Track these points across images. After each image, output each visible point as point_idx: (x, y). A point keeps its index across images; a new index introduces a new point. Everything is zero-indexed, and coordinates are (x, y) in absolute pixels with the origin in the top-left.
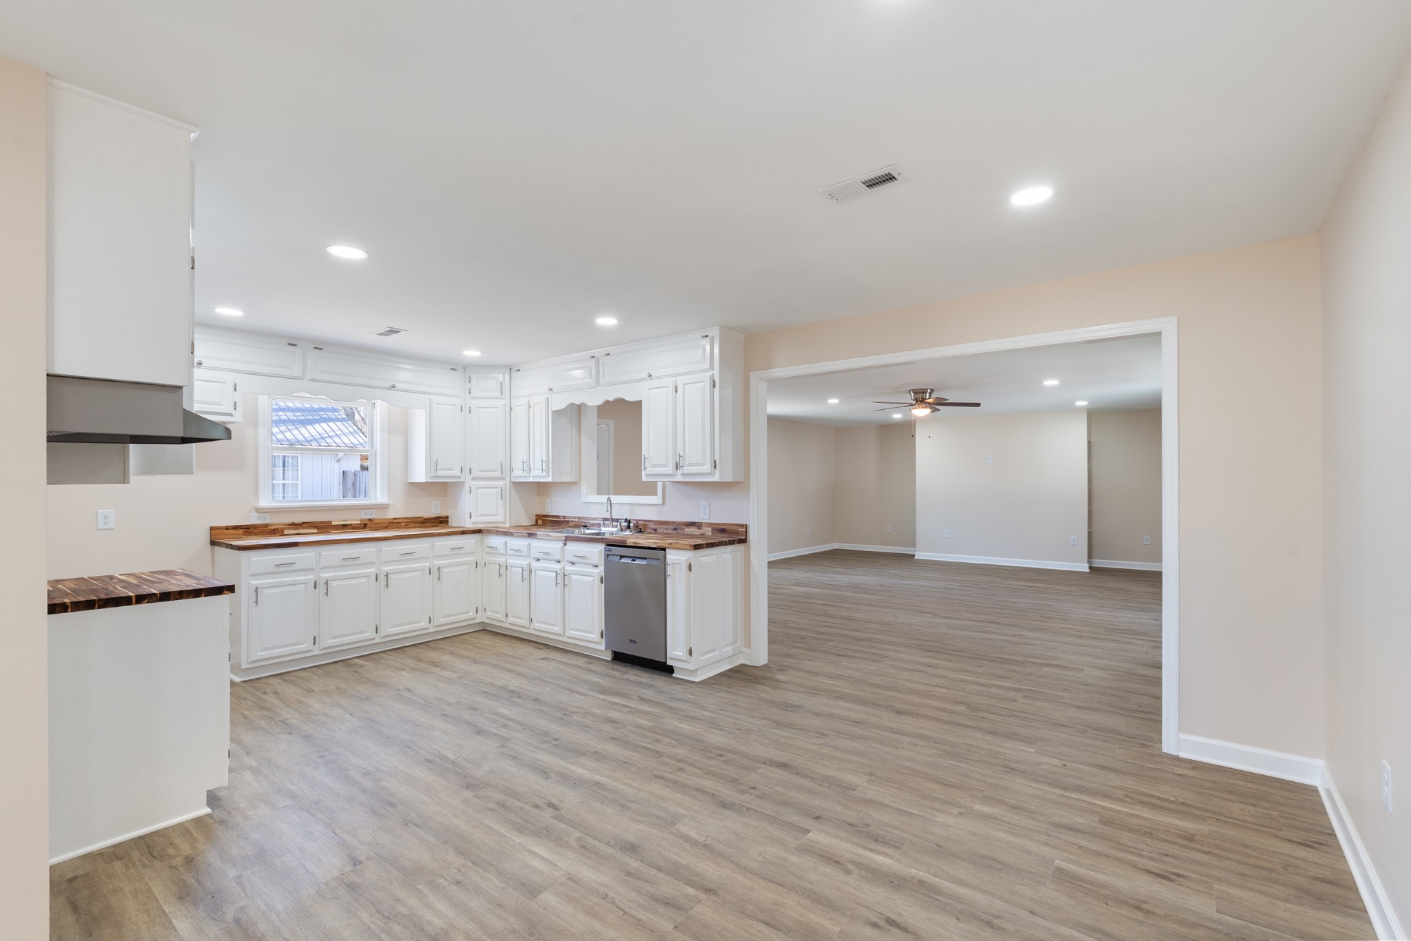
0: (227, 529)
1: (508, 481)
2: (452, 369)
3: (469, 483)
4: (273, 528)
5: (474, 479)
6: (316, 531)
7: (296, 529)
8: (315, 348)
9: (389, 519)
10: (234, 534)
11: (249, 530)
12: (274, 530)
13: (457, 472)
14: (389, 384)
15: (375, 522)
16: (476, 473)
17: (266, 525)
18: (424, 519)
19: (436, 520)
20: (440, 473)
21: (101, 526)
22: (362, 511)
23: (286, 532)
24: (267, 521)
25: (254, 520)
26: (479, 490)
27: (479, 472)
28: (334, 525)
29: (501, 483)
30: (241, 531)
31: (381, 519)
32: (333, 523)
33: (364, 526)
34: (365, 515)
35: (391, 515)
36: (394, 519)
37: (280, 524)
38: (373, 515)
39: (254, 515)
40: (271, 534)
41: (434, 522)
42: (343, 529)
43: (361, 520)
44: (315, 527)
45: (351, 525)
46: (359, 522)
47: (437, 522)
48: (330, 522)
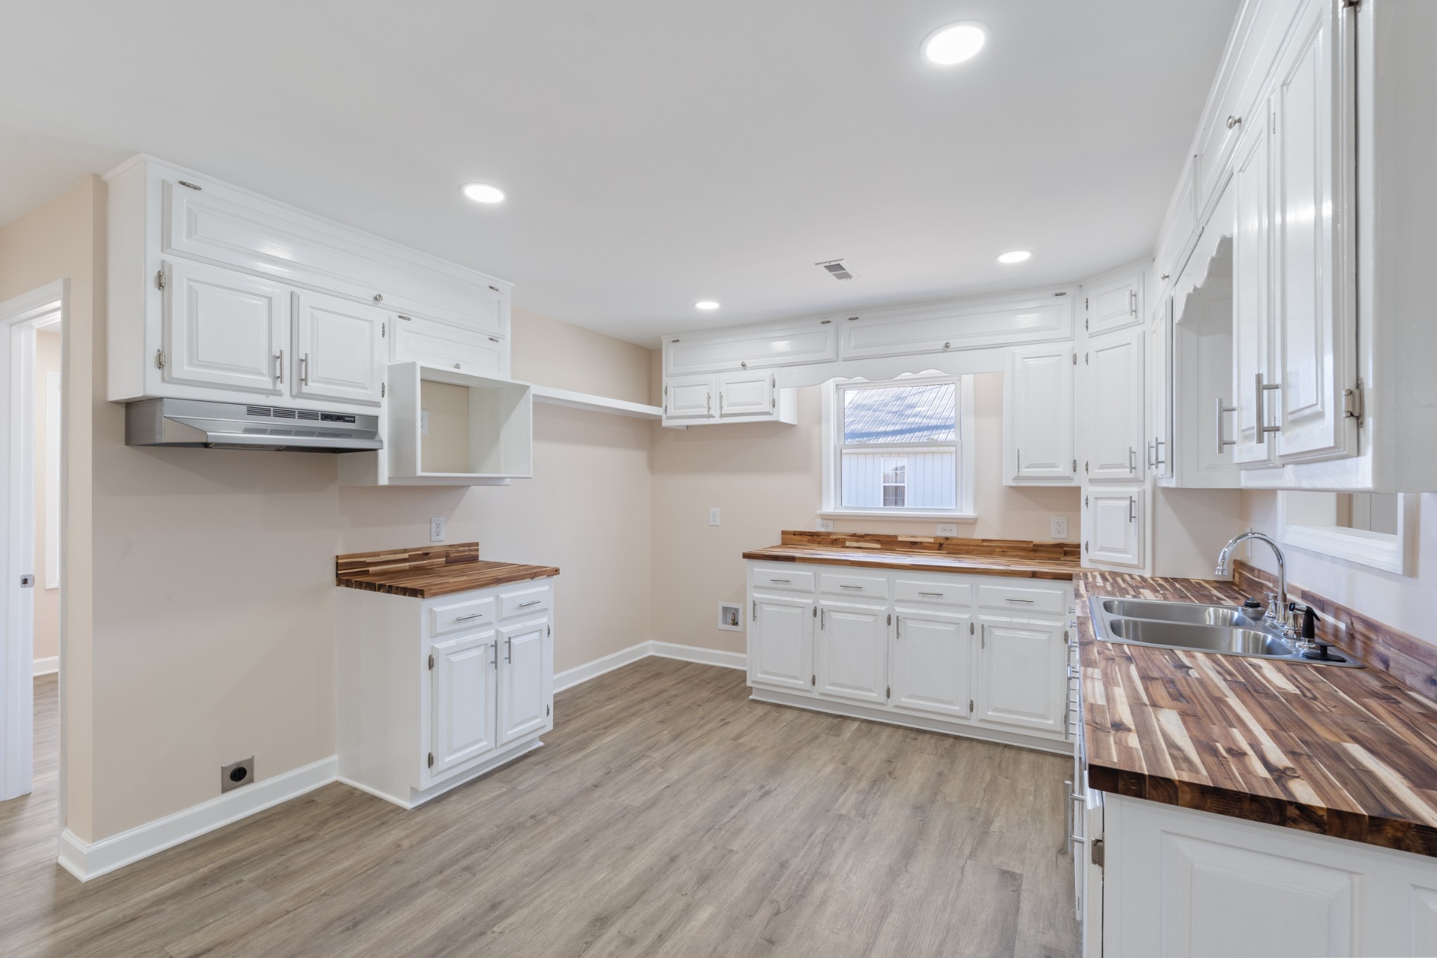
0: (794, 535)
1: (1148, 486)
2: (1057, 295)
3: (1088, 490)
4: (835, 537)
5: (1093, 481)
6: (879, 546)
7: (858, 541)
8: (850, 319)
9: (975, 540)
10: (800, 541)
11: (814, 538)
12: (836, 539)
13: (1063, 469)
14: (941, 345)
15: (954, 542)
16: (1096, 472)
17: (829, 534)
18: (1035, 545)
19: (1059, 550)
20: (1025, 471)
21: (712, 523)
22: (938, 525)
23: (848, 544)
24: (830, 530)
25: (818, 527)
26: (1099, 501)
27: (1100, 468)
28: (900, 541)
29: (1133, 490)
30: (806, 538)
31: (962, 539)
32: (900, 539)
33: (941, 546)
34: (941, 532)
35: (979, 534)
36: (983, 540)
37: (841, 534)
38: (953, 532)
39: (819, 520)
40: (832, 544)
41: (1053, 552)
42: (911, 547)
43: (935, 538)
44: (879, 541)
45: (921, 543)
46: (932, 540)
47: (1057, 553)
48: (896, 537)
